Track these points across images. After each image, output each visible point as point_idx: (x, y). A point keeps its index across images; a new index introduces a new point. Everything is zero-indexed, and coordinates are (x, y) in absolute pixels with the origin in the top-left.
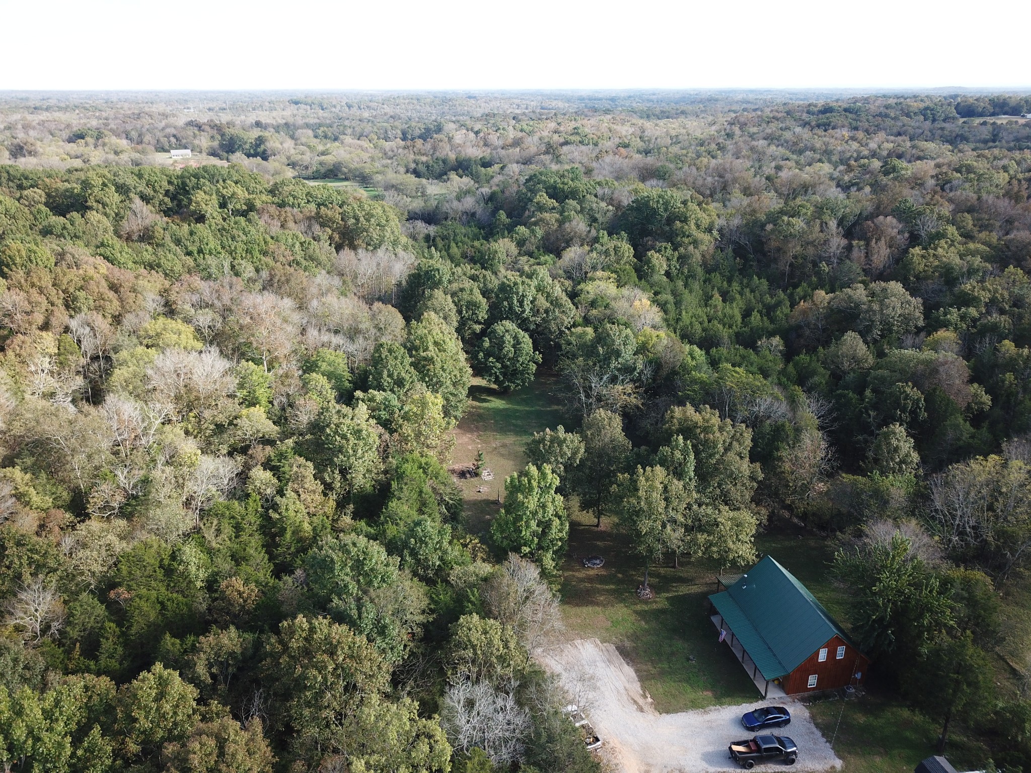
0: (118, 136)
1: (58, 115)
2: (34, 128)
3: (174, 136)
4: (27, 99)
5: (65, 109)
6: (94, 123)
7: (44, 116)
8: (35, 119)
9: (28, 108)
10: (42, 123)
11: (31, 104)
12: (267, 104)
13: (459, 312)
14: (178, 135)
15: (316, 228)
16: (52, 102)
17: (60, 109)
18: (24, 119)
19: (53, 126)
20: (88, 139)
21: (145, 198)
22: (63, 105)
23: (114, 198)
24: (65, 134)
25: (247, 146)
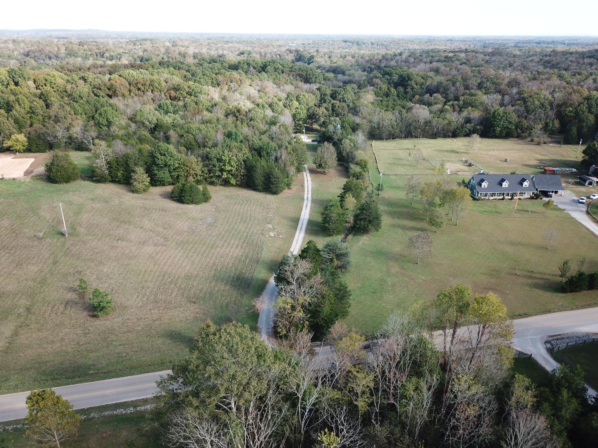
0: (257, 54)
1: (236, 45)
2: (226, 50)
3: (279, 55)
4: (224, 38)
5: (239, 43)
6: (249, 49)
7: (230, 45)
8: (226, 46)
9: (224, 42)
10: (229, 48)
11: (225, 40)
12: (331, 42)
13: (321, 96)
14: (281, 55)
15: (298, 77)
16: (234, 39)
17: (237, 42)
18: (222, 46)
19: (233, 49)
20: (245, 54)
21: (254, 68)
22: (238, 41)
23: (246, 67)
24: (237, 53)
25: (306, 60)
